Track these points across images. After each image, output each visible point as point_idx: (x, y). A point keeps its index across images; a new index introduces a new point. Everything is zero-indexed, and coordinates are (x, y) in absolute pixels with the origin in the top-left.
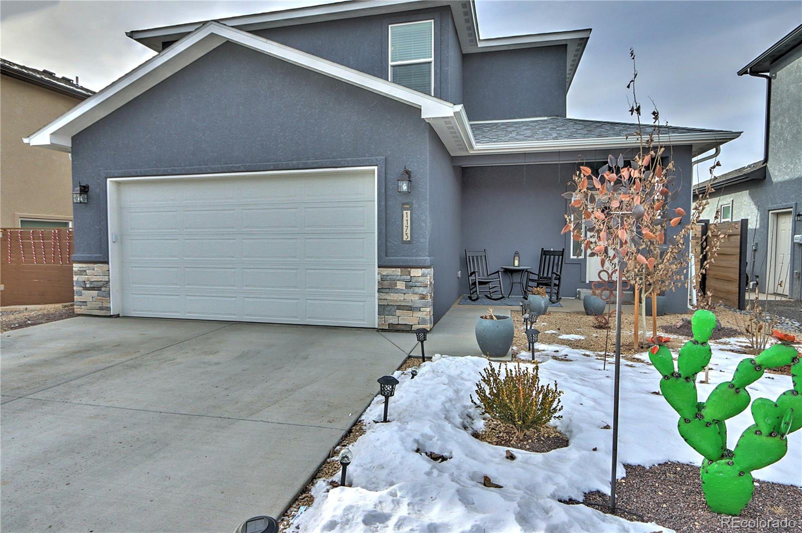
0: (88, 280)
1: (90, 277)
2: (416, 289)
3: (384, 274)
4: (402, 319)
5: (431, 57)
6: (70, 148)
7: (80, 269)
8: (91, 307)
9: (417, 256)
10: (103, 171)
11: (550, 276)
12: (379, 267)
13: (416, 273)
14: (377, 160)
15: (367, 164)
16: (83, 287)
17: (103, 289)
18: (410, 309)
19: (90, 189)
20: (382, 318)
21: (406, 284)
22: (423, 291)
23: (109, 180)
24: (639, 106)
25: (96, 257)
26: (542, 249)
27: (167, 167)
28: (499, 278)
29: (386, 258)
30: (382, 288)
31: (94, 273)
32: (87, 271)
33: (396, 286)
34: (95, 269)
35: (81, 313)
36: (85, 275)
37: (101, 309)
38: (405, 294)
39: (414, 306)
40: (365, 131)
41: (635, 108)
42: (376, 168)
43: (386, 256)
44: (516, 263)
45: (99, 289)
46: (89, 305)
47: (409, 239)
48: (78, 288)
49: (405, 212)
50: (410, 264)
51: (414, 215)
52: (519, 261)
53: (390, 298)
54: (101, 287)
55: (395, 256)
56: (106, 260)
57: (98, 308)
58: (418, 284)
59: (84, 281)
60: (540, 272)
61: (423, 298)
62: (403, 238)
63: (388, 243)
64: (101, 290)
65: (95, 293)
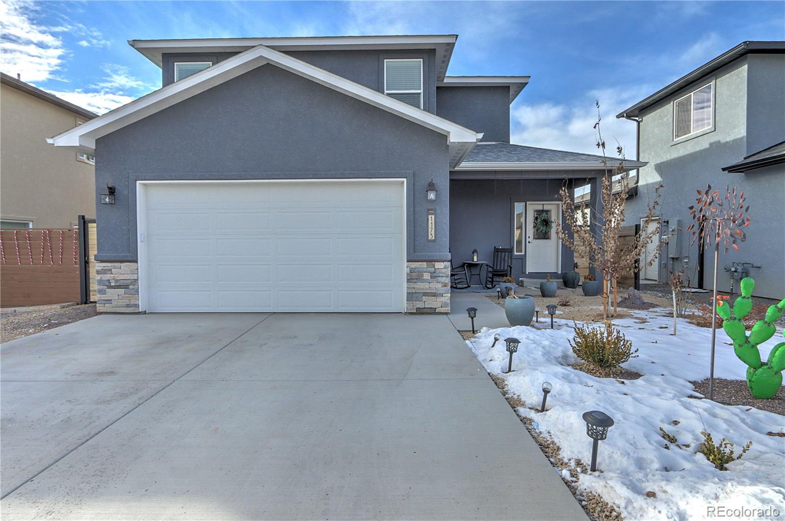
0: (114, 279)
1: (115, 275)
2: (440, 279)
3: (413, 267)
4: (427, 303)
5: (420, 89)
6: (94, 151)
7: (104, 268)
8: (116, 305)
9: (440, 252)
10: (131, 174)
11: (506, 268)
12: (407, 261)
13: (439, 265)
14: (406, 173)
15: (398, 176)
16: (107, 286)
17: (131, 287)
18: (434, 295)
19: (116, 191)
20: (411, 303)
21: (431, 275)
22: (446, 280)
23: (138, 182)
24: (604, 142)
25: (123, 256)
26: (495, 247)
27: (204, 172)
28: (465, 270)
29: (415, 254)
30: (411, 279)
31: (121, 272)
32: (113, 270)
33: (423, 276)
34: (122, 268)
35: (105, 311)
36: (109, 274)
37: (128, 306)
38: (429, 283)
39: (439, 293)
40: (396, 149)
41: (601, 144)
42: (405, 180)
43: (414, 252)
44: (475, 259)
45: (126, 287)
46: (114, 303)
47: (433, 238)
48: (101, 287)
49: (430, 216)
50: (434, 259)
51: (438, 219)
52: (478, 257)
53: (417, 287)
54: (128, 286)
55: (421, 252)
56: (135, 259)
57: (125, 306)
58: (441, 275)
59: (109, 280)
60: (494, 266)
61: (446, 286)
62: (428, 237)
63: (415, 242)
64: (129, 288)
65: (121, 291)
